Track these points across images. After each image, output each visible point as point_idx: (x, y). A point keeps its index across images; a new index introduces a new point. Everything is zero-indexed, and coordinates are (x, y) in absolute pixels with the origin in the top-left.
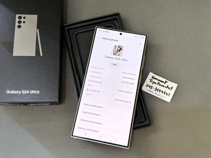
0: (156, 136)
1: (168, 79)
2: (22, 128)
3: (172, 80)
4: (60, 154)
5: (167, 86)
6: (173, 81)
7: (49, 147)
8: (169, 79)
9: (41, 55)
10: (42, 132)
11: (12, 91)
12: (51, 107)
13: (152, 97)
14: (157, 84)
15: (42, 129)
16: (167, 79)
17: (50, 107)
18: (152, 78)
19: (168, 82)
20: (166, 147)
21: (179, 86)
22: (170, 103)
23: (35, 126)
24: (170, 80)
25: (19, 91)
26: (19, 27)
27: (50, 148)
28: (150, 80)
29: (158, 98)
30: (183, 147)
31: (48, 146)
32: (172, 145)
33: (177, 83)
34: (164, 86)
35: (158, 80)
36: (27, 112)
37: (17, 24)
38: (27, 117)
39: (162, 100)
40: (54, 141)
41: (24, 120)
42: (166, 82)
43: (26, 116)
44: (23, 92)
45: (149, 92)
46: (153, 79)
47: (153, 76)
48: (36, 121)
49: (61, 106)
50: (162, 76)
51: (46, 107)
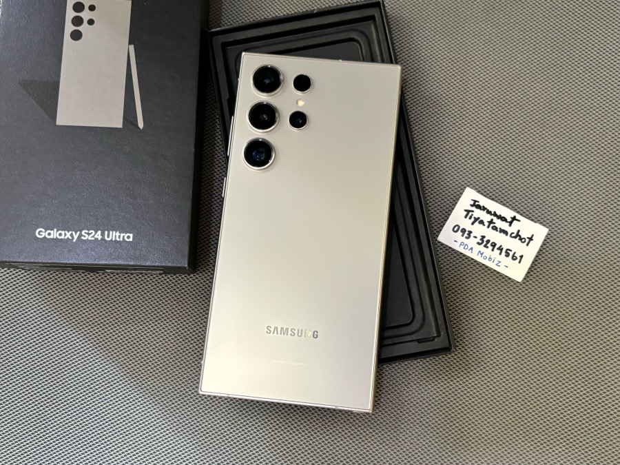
0: (473, 380)
1: (521, 212)
2: (81, 339)
3: (534, 214)
4: (190, 418)
5: (516, 232)
6: (536, 218)
7: (157, 396)
8: (525, 210)
9: (141, 125)
10: (138, 353)
11: (52, 232)
12: (168, 280)
13: (469, 263)
14: (486, 224)
15: (140, 344)
16: (518, 212)
17: (165, 280)
18: (472, 206)
19: (519, 221)
20: (502, 413)
21: (552, 233)
22: (521, 285)
23: (120, 334)
24: (528, 213)
25: (74, 232)
26: (76, 36)
27: (160, 399)
28: (466, 210)
29: (487, 267)
30: (552, 416)
31: (155, 393)
32: (518, 409)
33: (547, 225)
34: (505, 232)
35: (489, 212)
36: (96, 292)
37: (69, 28)
38: (97, 305)
39: (498, 275)
40: (172, 381)
41: (87, 314)
42: (514, 219)
43: (94, 305)
44: (85, 236)
45: (461, 250)
46: (474, 209)
47: (475, 201)
48: (122, 320)
49: (197, 278)
50: (502, 200)
51: (151, 280)
